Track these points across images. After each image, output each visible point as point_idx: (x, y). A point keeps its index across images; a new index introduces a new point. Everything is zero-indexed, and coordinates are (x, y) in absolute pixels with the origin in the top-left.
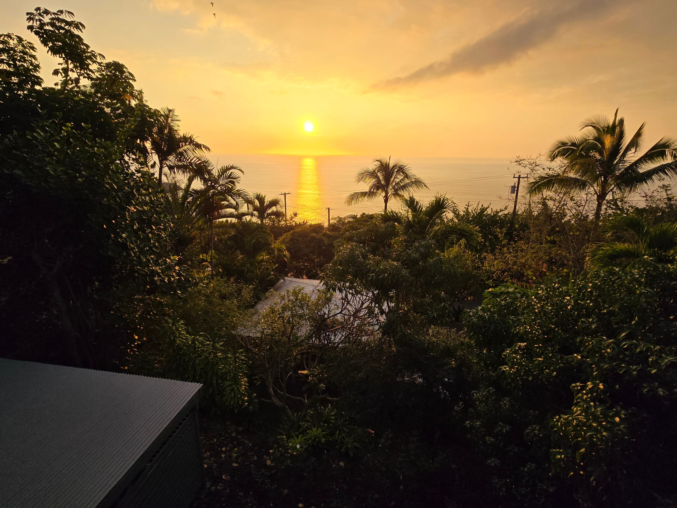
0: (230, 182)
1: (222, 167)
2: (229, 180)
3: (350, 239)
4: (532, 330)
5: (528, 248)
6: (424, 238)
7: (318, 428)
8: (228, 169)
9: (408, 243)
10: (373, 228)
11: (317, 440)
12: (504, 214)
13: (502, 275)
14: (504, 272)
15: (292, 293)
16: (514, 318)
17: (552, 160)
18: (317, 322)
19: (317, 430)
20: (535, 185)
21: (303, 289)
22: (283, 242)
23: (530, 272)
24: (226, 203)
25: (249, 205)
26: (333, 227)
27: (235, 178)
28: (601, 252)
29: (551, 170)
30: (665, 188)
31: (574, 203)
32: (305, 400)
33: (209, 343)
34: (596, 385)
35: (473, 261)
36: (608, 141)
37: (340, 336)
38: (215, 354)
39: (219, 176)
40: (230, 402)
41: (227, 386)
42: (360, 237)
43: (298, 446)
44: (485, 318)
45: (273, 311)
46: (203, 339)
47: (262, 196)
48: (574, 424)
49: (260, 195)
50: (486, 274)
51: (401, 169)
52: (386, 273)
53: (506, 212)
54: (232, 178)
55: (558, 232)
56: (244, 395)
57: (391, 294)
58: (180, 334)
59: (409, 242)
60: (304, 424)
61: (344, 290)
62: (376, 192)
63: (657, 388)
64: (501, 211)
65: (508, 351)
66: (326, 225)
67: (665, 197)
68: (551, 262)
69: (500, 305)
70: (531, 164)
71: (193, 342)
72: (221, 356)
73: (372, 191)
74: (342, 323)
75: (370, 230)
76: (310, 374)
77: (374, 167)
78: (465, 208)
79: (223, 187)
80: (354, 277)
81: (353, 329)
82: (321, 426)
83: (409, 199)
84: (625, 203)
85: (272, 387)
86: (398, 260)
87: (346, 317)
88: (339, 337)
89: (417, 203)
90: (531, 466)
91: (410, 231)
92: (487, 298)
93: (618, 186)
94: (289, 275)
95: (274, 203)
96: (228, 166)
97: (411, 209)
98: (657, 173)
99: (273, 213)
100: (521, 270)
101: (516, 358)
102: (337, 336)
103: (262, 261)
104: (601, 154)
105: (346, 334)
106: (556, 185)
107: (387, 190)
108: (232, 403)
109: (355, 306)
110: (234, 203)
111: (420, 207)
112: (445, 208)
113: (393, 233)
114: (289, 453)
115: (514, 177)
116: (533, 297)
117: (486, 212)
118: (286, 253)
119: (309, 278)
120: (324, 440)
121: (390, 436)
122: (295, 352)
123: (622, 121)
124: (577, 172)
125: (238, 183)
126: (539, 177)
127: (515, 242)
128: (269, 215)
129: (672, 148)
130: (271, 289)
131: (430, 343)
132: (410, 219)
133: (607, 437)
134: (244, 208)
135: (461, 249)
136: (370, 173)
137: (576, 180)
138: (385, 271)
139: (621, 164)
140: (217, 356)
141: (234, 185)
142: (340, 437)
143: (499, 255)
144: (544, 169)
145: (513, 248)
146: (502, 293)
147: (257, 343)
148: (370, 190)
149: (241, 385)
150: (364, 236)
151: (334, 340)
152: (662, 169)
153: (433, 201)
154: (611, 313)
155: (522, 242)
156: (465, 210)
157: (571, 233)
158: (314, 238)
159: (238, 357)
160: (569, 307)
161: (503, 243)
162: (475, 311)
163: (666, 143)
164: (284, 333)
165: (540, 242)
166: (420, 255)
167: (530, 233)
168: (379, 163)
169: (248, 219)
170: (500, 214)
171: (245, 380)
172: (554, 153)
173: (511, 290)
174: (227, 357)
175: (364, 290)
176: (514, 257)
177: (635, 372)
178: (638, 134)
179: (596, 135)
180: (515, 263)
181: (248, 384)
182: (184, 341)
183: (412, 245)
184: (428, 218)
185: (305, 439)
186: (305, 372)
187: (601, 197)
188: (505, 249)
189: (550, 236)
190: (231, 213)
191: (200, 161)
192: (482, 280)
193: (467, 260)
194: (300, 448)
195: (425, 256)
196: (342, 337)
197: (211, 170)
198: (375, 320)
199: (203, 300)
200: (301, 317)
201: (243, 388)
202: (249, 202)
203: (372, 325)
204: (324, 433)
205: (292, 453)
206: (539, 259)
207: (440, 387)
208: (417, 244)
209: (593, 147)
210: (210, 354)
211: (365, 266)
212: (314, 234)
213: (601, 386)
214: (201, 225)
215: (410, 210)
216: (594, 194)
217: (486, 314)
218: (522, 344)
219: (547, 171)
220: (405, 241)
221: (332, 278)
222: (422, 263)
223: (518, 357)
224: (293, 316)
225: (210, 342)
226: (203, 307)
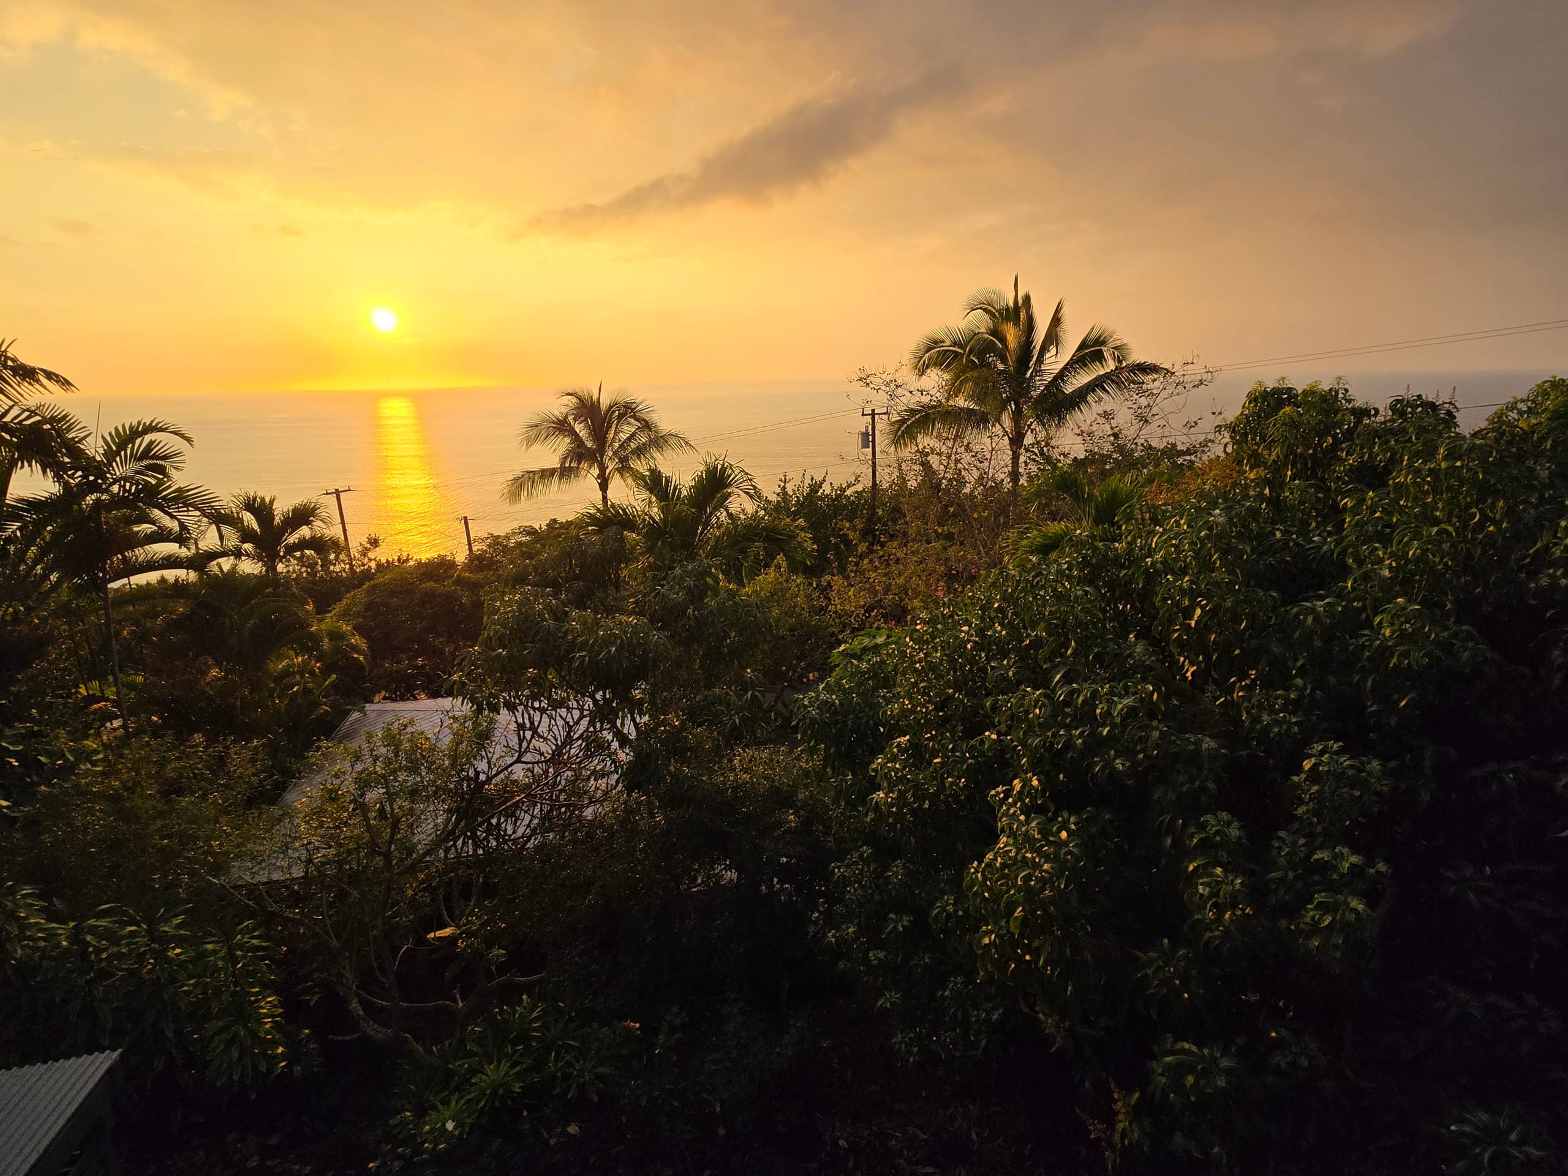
0: (150, 468)
1: (116, 429)
2: (146, 462)
3: (519, 580)
4: (914, 706)
5: (906, 554)
6: (692, 557)
7: (499, 1061)
8: (136, 433)
9: (660, 572)
10: (572, 549)
11: (501, 1091)
12: (857, 492)
13: (867, 617)
14: (869, 610)
15: (383, 739)
16: (887, 692)
17: (922, 373)
18: (463, 799)
19: (498, 1067)
20: (901, 426)
21: (412, 722)
22: (344, 615)
23: (916, 603)
24: (147, 528)
25: (224, 528)
26: (477, 562)
27: (165, 458)
28: (1025, 542)
29: (924, 393)
30: (1107, 416)
31: (973, 456)
32: (456, 1002)
33: (133, 928)
34: (1026, 783)
35: (809, 597)
36: (1012, 335)
37: (528, 818)
38: (161, 957)
39: (111, 455)
40: (231, 1076)
41: (214, 1035)
42: (545, 571)
43: (450, 1125)
44: (834, 704)
45: (332, 796)
46: (110, 922)
47: (263, 499)
48: (998, 865)
49: (255, 499)
50: (837, 620)
51: (627, 410)
52: (613, 644)
53: (859, 487)
54: (155, 457)
55: (955, 515)
56: (275, 1043)
57: (637, 694)
58: (23, 928)
59: (658, 568)
60: (461, 1066)
61: (521, 704)
62: (578, 468)
63: (1114, 759)
64: (849, 486)
65: (880, 760)
66: (461, 557)
67: (1110, 432)
68: (951, 577)
69: (860, 673)
70: (887, 385)
71: (76, 937)
72: (182, 957)
73: (567, 465)
74: (528, 786)
75: (569, 555)
76: (462, 933)
77: (564, 410)
78: (779, 486)
79: (128, 485)
80: (539, 670)
81: (558, 797)
82: (507, 1055)
83: (647, 473)
84: (1053, 447)
85: (357, 995)
86: (641, 613)
87: (537, 770)
88: (526, 822)
89: (668, 480)
90: (956, 983)
91: (660, 543)
92: (838, 665)
93: (1039, 419)
94: (376, 699)
95: (302, 516)
96: (135, 423)
97: (655, 495)
98: (1093, 391)
99: (303, 544)
100: (901, 600)
101: (893, 769)
102: (519, 822)
103: (287, 673)
104: (1004, 361)
105: (541, 810)
106: (938, 425)
107: (602, 460)
108: (235, 1078)
109: (556, 740)
110: (174, 526)
111: (675, 488)
112: (730, 485)
113: (622, 555)
114: (426, 1151)
115: (863, 415)
116: (908, 639)
117: (821, 491)
118: (356, 640)
119: (435, 694)
120: (520, 1087)
121: (678, 1022)
122: (411, 886)
123: (1027, 299)
124: (971, 397)
125: (176, 468)
126: (906, 411)
127: (883, 545)
128: (291, 549)
129: (1111, 345)
130: (319, 740)
131: (736, 788)
132: (657, 518)
133: (1051, 871)
134: (210, 539)
135: (781, 575)
136: (556, 423)
137: (970, 412)
138: (607, 642)
139: (1038, 378)
140: (169, 961)
141: (166, 475)
142: (560, 1064)
143: (856, 576)
144: (911, 392)
145: (881, 557)
146: (865, 650)
147: (298, 893)
148: (563, 463)
149: (259, 1021)
150: (554, 569)
151: (514, 832)
152: (1097, 384)
153: (702, 473)
154: (1037, 643)
155: (895, 544)
156: (779, 490)
157: (975, 515)
158: (430, 596)
159: (241, 946)
160: (969, 646)
161: (860, 551)
162: (813, 694)
163: (1100, 337)
164: (373, 849)
165: (925, 539)
166: (687, 593)
167: (907, 523)
168: (574, 400)
169: (226, 567)
170: (848, 493)
171: (270, 1002)
172: (922, 362)
173: (880, 640)
174: (205, 954)
175: (572, 697)
176: (886, 575)
177: (1080, 741)
178: (1056, 321)
179: (991, 324)
180: (887, 589)
181: (281, 1010)
182: (43, 944)
183: (667, 575)
184: (693, 510)
185: (468, 1102)
186: (447, 932)
187: (1016, 441)
188: (866, 561)
189: (940, 524)
190: (170, 556)
191: (38, 418)
192: (833, 634)
193: (797, 596)
194: (455, 1128)
195: (697, 595)
196: (531, 820)
197: (80, 441)
198: (609, 763)
199: (101, 811)
200: (414, 794)
201: (267, 1026)
202: (219, 518)
203: (603, 776)
204: (518, 1069)
205: (434, 1148)
206: (930, 574)
207: (776, 880)
208: (678, 571)
209: (989, 347)
210: (141, 958)
211: (562, 638)
212: (431, 584)
213: (1035, 783)
214: (70, 602)
215: (654, 499)
216: (1004, 436)
217: (834, 697)
218: (902, 739)
219: (918, 397)
220: (651, 567)
221: (484, 681)
222: (693, 612)
223: (897, 766)
224: (391, 797)
225: (139, 926)
226: (100, 833)
